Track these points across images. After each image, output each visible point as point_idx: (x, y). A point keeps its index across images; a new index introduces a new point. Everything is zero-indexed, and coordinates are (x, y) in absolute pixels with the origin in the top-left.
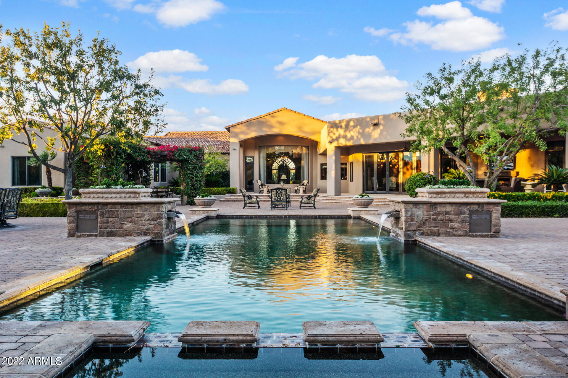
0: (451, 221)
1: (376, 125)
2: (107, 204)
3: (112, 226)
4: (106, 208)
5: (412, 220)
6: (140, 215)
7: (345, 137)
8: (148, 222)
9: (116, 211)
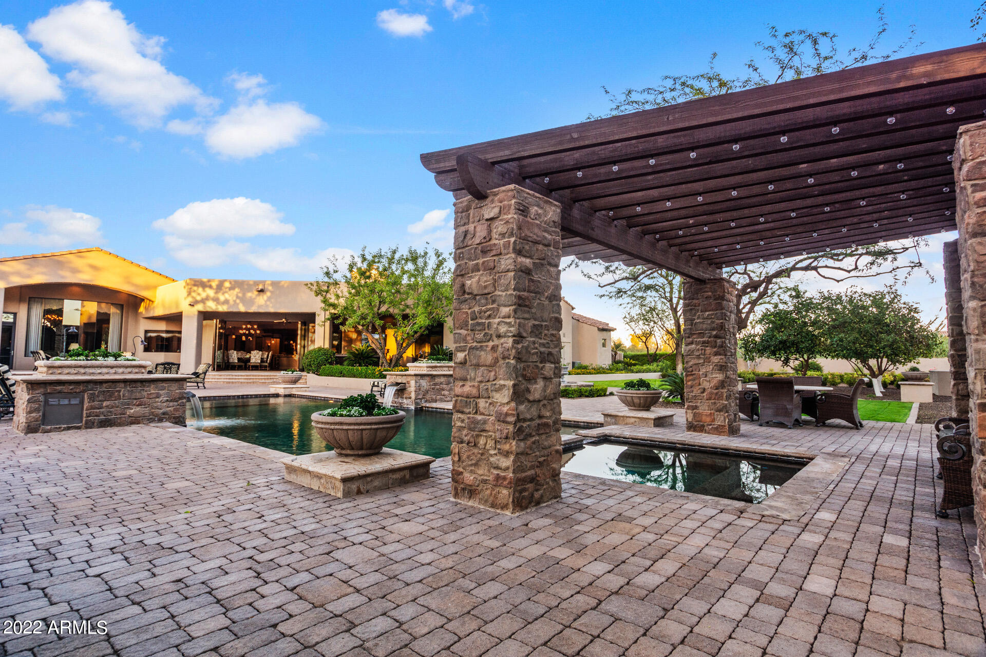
0: (443, 390)
1: (262, 291)
2: (101, 382)
3: (108, 412)
4: (99, 389)
5: (420, 389)
6: (154, 396)
7: (216, 300)
8: (165, 404)
9: (117, 391)
